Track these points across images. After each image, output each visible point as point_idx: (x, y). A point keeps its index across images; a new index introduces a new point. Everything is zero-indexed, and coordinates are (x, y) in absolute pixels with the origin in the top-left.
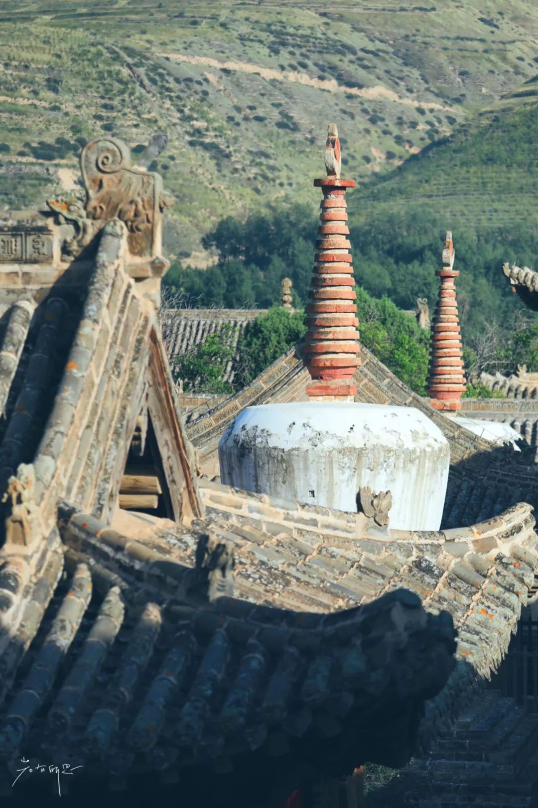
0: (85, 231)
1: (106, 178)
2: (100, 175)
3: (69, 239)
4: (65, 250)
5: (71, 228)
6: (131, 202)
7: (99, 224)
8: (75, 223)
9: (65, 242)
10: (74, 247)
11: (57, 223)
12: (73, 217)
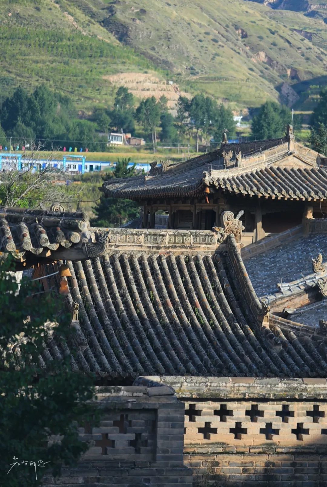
0: (224, 236)
1: (229, 222)
2: (228, 221)
3: (219, 238)
4: (218, 241)
5: (220, 235)
6: (236, 229)
7: (228, 234)
8: (222, 235)
9: (218, 239)
10: (221, 240)
11: (217, 234)
12: (221, 232)
